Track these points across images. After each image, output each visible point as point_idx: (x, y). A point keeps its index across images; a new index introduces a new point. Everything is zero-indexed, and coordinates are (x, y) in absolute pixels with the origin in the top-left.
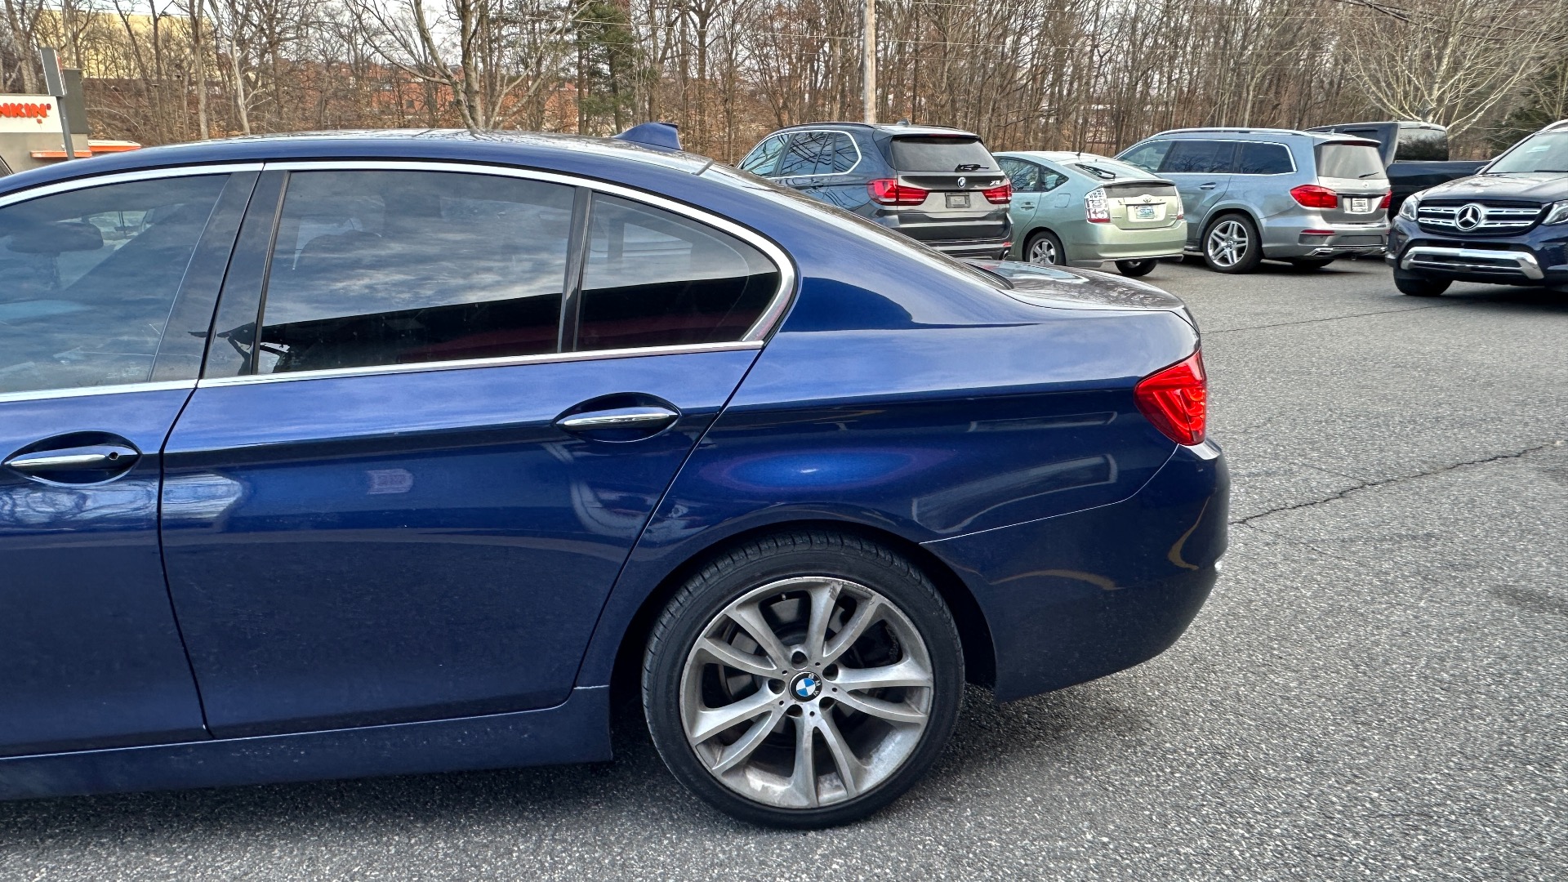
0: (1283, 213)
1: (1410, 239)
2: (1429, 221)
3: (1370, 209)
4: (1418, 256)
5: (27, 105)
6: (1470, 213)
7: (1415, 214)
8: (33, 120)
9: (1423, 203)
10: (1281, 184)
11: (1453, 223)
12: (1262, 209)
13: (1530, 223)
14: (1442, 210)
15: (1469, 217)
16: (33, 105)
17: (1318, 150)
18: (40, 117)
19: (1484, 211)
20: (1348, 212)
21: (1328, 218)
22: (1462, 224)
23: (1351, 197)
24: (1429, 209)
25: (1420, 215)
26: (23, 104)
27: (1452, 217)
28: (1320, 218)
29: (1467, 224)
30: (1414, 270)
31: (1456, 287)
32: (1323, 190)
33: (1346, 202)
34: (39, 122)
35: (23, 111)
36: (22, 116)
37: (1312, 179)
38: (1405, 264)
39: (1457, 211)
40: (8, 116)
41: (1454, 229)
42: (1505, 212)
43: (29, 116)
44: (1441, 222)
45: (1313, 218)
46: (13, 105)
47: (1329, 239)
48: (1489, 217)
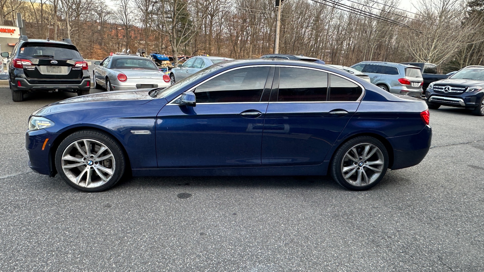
0: (396, 85)
1: (431, 94)
2: (437, 90)
3: (418, 86)
4: (433, 98)
5: (8, 29)
6: (447, 88)
7: (433, 88)
8: (10, 34)
9: (435, 85)
10: (395, 78)
11: (443, 90)
12: (390, 84)
13: (462, 91)
14: (440, 87)
15: (447, 89)
16: (10, 29)
17: (405, 69)
18: (11, 33)
19: (451, 88)
20: (412, 86)
21: (408, 87)
22: (445, 91)
23: (413, 82)
24: (437, 87)
25: (434, 88)
26: (7, 29)
27: (442, 89)
28: (406, 87)
29: (446, 91)
30: (432, 102)
31: (442, 107)
32: (407, 80)
33: (412, 83)
34: (11, 34)
35: (7, 31)
36: (6, 32)
37: (404, 77)
38: (430, 100)
39: (444, 87)
40: (2, 32)
41: (443, 92)
42: (456, 88)
43: (8, 33)
44: (439, 90)
45: (404, 87)
46: (3, 29)
47: (408, 93)
48: (452, 90)
